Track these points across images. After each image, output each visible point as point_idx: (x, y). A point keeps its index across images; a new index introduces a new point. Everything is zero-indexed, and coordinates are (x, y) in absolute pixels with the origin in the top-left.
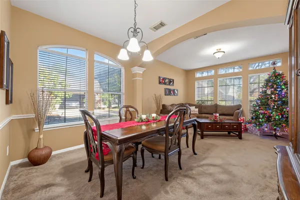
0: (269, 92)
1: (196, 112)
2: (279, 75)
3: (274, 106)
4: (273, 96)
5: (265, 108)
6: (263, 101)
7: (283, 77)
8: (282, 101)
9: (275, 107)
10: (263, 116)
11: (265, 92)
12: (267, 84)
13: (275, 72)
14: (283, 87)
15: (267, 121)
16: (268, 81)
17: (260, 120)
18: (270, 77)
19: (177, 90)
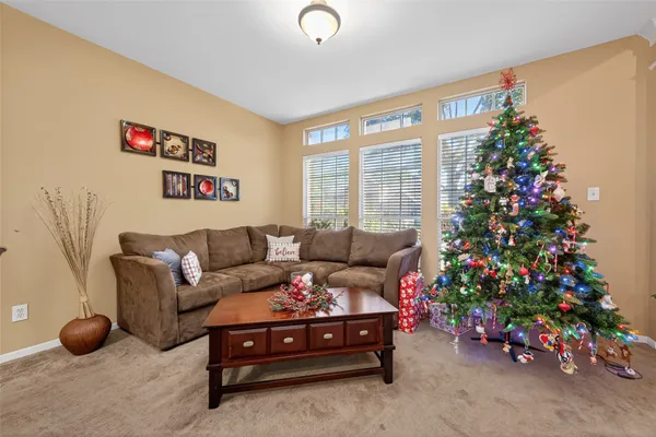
0: (490, 185)
1: (290, 257)
2: (523, 123)
3: (507, 239)
4: (503, 201)
5: (480, 242)
6: (473, 217)
7: (537, 130)
8: (531, 219)
9: (511, 243)
10: (472, 277)
11: (479, 185)
12: (485, 157)
13: (508, 115)
14: (536, 166)
15: (483, 294)
16: (489, 146)
17: (462, 290)
18: (494, 133)
19: (236, 183)
